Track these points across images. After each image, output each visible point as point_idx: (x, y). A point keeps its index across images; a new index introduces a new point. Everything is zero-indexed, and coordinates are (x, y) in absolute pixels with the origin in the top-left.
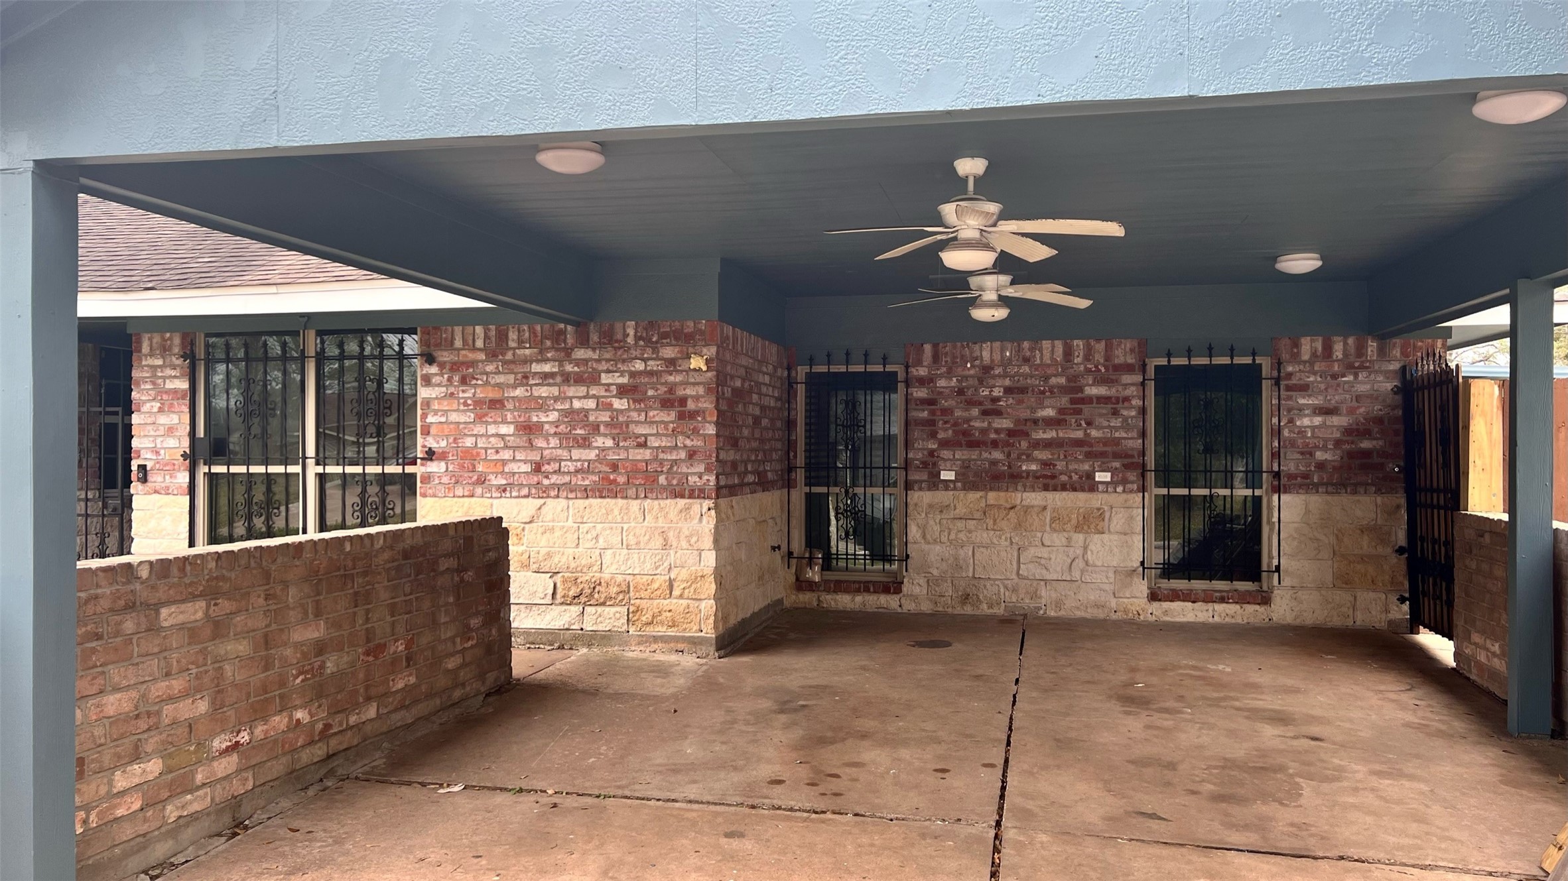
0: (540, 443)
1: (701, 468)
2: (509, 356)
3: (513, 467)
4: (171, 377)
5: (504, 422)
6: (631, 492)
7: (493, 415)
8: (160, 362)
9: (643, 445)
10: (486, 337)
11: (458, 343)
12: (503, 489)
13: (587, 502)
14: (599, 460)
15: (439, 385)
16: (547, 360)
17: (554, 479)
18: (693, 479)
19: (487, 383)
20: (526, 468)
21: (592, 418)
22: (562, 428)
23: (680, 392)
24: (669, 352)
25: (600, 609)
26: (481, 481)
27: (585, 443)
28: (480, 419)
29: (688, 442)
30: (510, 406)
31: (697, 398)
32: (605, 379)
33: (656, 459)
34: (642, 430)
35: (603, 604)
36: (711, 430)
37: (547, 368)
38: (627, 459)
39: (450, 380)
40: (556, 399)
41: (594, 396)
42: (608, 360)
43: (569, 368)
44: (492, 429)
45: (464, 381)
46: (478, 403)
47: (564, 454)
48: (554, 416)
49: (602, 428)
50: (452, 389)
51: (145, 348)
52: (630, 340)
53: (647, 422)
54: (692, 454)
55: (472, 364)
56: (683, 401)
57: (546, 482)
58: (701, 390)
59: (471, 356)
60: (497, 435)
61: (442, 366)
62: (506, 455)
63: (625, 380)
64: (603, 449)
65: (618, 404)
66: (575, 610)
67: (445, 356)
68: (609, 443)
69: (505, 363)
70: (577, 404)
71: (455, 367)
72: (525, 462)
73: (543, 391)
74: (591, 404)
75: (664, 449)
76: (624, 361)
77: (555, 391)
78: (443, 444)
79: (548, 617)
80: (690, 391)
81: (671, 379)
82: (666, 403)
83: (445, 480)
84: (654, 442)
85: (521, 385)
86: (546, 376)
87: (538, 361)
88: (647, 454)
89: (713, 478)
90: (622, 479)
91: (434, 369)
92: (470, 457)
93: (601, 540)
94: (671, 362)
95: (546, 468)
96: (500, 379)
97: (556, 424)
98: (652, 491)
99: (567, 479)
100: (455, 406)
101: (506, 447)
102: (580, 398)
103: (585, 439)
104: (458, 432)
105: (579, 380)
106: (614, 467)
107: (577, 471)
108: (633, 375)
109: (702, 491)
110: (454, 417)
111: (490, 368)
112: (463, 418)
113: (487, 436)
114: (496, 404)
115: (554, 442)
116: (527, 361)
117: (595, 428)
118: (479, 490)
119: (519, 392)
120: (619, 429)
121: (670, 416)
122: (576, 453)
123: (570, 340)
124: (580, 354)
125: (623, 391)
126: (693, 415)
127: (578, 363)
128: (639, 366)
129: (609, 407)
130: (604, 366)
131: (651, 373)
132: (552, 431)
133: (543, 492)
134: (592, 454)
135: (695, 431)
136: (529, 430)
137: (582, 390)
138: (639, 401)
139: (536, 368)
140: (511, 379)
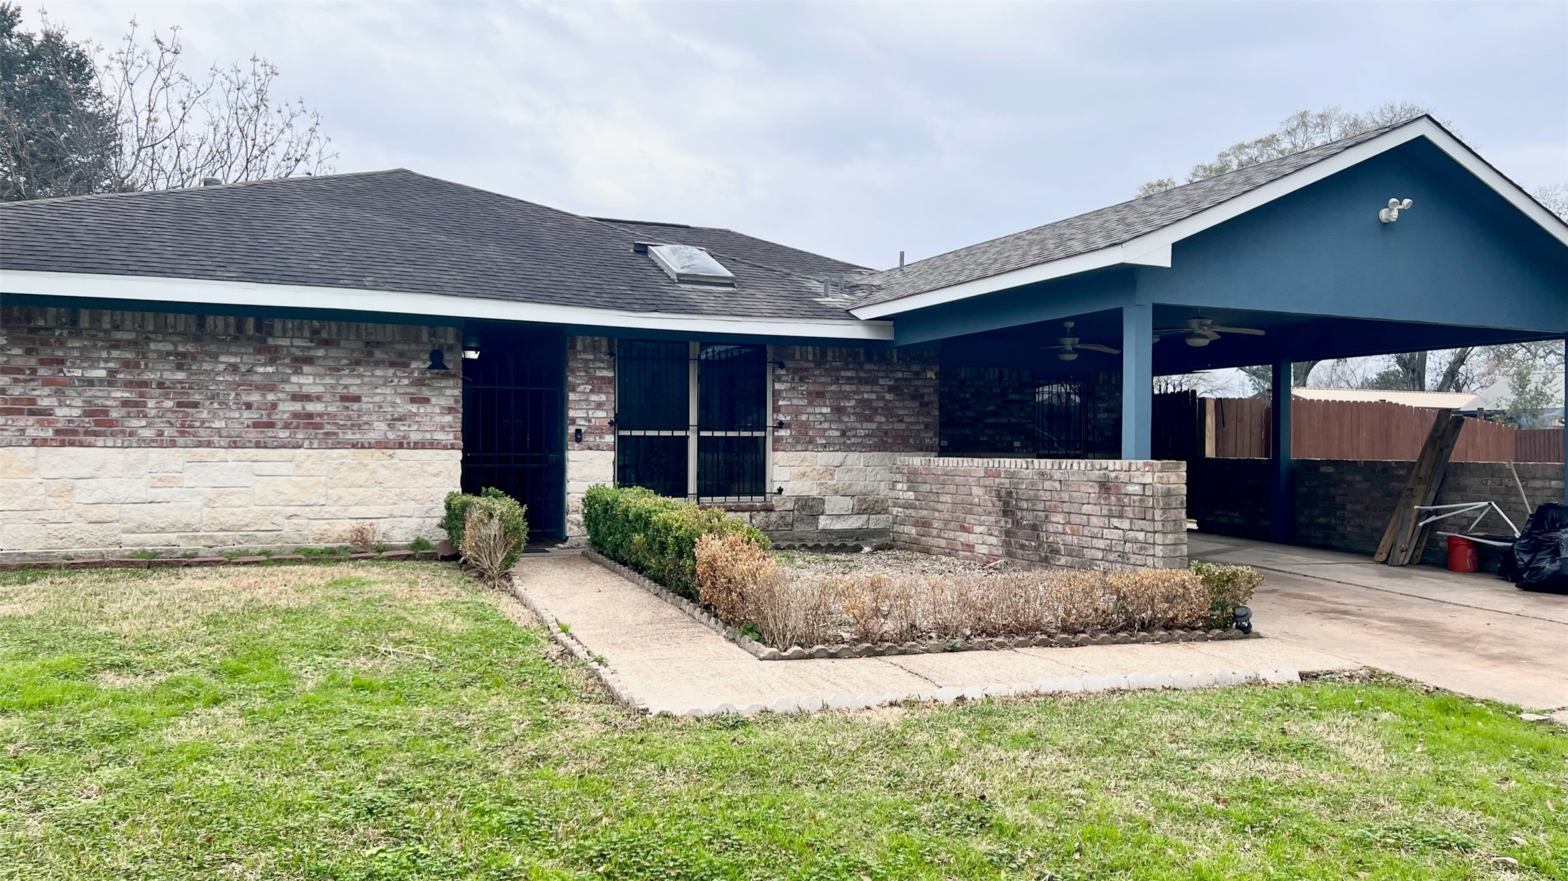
0: (846, 419)
1: (931, 434)
2: (828, 366)
3: (830, 433)
4: (600, 368)
5: (825, 406)
6: (896, 448)
7: (819, 401)
8: (591, 357)
9: (901, 421)
10: (814, 354)
11: (798, 356)
12: (825, 446)
13: (871, 454)
14: (878, 429)
15: (786, 382)
16: (849, 369)
17: (853, 440)
18: (927, 441)
19: (815, 382)
20: (837, 433)
21: (874, 405)
22: (858, 410)
23: (922, 391)
24: (915, 368)
25: (878, 516)
26: (811, 442)
27: (869, 419)
28: (810, 404)
29: (925, 420)
30: (828, 396)
31: (929, 394)
32: (881, 382)
33: (907, 429)
34: (900, 412)
35: (879, 513)
36: (937, 413)
37: (849, 374)
38: (893, 429)
39: (793, 378)
40: (855, 393)
41: (875, 392)
42: (883, 371)
43: (862, 375)
44: (818, 410)
45: (801, 380)
46: (810, 393)
47: (858, 425)
48: (852, 403)
49: (880, 411)
50: (794, 385)
51: (579, 346)
52: (895, 360)
53: (904, 408)
54: (927, 426)
55: (806, 369)
56: (922, 396)
57: (848, 442)
58: (931, 390)
59: (806, 365)
60: (820, 413)
61: (788, 370)
62: (826, 426)
63: (892, 383)
64: (880, 423)
65: (888, 397)
66: (865, 517)
67: (789, 364)
68: (883, 419)
69: (825, 370)
70: (866, 396)
71: (796, 371)
72: (837, 430)
73: (847, 388)
74: (874, 396)
75: (911, 423)
76: (891, 372)
77: (854, 388)
78: (788, 418)
79: (849, 522)
80: (926, 390)
81: (916, 383)
82: (914, 397)
83: (790, 440)
84: (907, 419)
85: (835, 384)
86: (849, 378)
87: (844, 370)
88: (903, 426)
89: (937, 440)
90: (890, 441)
91: (783, 372)
92: (805, 426)
93: (879, 477)
94: (916, 374)
95: (849, 433)
96: (823, 379)
97: (854, 407)
98: (906, 447)
99: (860, 440)
100: (796, 395)
101: (826, 421)
102: (867, 392)
103: (870, 417)
104: (797, 411)
105: (867, 382)
106: (886, 433)
107: (866, 436)
108: (896, 380)
109: (932, 447)
110: (795, 402)
111: (817, 373)
112: (801, 403)
113: (815, 414)
114: (820, 395)
115: (853, 418)
116: (838, 369)
117: (875, 411)
118: (811, 447)
119: (833, 388)
120: (888, 411)
121: (916, 404)
122: (866, 425)
123: (862, 358)
124: (868, 366)
125: (891, 389)
126: (927, 404)
127: (867, 371)
128: (900, 375)
129: (883, 398)
130: (881, 374)
131: (906, 380)
132: (852, 411)
133: (848, 448)
134: (874, 426)
135: (929, 413)
136: (838, 410)
137: (869, 388)
138: (900, 395)
139: (843, 373)
140: (829, 380)
